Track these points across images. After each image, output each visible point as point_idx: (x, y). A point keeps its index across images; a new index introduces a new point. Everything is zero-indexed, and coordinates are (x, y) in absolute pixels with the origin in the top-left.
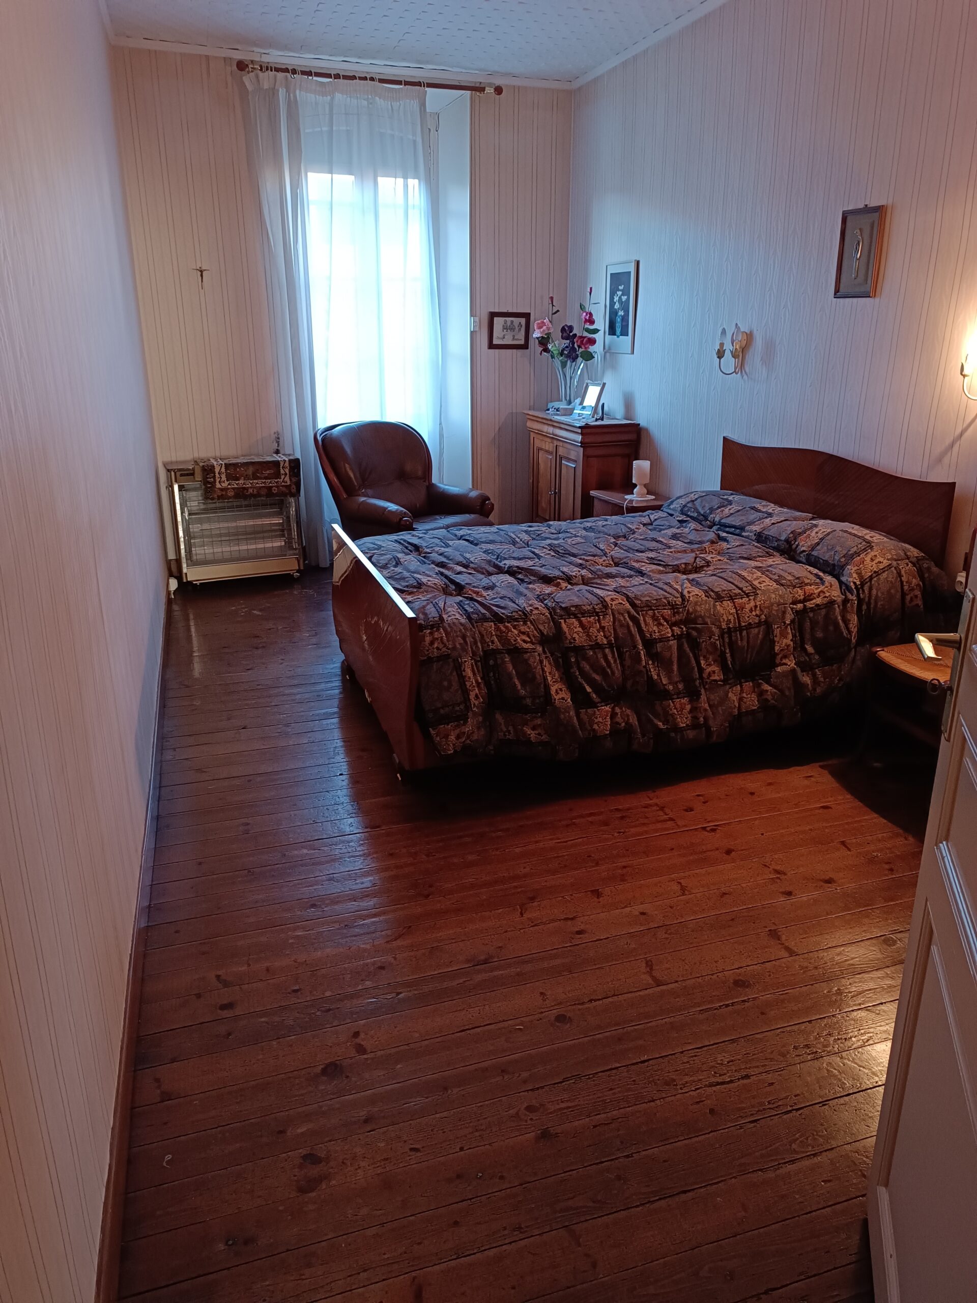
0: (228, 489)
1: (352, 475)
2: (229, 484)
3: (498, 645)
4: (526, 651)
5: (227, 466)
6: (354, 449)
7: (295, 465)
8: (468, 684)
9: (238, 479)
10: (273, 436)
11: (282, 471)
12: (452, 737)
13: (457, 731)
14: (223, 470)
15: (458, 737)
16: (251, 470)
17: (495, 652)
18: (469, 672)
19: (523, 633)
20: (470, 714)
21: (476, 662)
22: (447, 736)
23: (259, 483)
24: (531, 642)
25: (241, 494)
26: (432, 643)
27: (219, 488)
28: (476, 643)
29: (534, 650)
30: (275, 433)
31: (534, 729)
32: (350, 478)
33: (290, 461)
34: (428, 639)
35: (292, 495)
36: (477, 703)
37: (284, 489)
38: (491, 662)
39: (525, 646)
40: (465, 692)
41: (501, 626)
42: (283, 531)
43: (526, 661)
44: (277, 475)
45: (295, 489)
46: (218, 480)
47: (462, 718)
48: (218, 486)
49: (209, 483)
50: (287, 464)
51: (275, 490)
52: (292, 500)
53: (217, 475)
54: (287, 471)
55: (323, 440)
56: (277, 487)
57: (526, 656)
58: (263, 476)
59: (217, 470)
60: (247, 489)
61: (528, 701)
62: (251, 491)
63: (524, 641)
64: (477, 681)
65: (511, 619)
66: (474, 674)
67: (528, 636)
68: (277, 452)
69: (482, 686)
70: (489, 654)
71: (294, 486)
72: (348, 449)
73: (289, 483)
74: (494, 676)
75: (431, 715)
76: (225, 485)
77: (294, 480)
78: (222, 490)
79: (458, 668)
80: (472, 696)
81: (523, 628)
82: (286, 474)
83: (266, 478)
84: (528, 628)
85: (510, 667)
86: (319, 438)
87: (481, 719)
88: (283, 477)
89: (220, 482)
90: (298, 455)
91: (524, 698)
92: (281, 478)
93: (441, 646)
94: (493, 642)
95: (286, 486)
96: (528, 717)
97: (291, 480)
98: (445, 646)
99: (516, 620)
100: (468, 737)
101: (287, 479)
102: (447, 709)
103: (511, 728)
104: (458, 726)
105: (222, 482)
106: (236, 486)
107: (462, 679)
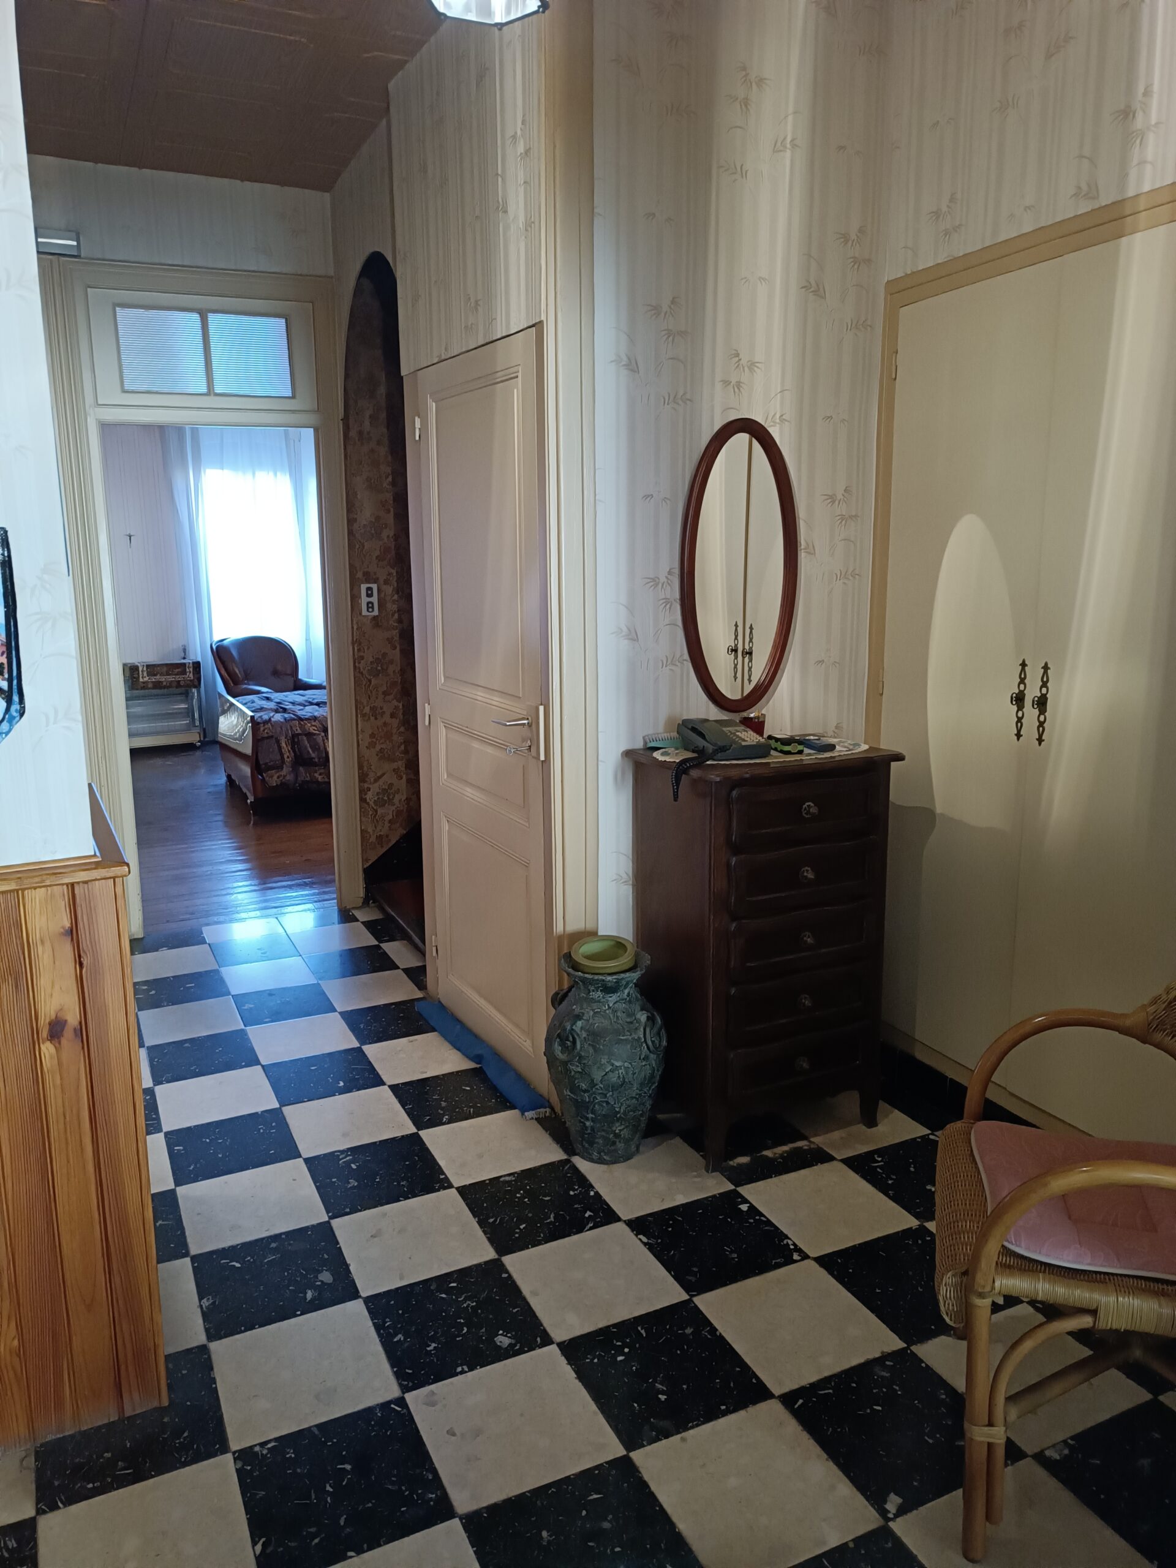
0: (149, 682)
1: (237, 672)
2: (149, 679)
3: (299, 731)
4: (315, 734)
5: (148, 666)
6: (240, 654)
7: (197, 666)
8: (283, 750)
9: (155, 675)
10: (181, 648)
11: (187, 670)
12: (275, 777)
13: (278, 774)
14: (145, 669)
15: (278, 777)
16: (165, 669)
17: (299, 734)
18: (283, 745)
19: (314, 726)
20: (284, 766)
21: (288, 740)
22: (272, 777)
23: (171, 678)
24: (318, 730)
25: (157, 685)
26: (264, 730)
27: (142, 682)
28: (287, 730)
29: (319, 734)
30: (182, 646)
31: (320, 774)
32: (237, 674)
33: (193, 663)
34: (262, 729)
35: (195, 687)
36: (288, 760)
37: (189, 682)
38: (296, 740)
39: (315, 732)
40: (282, 755)
41: (302, 723)
42: (189, 713)
43: (315, 739)
44: (184, 673)
45: (196, 682)
46: (141, 676)
47: (280, 768)
48: (141, 680)
49: (135, 678)
50: (191, 665)
51: (182, 683)
52: (194, 690)
53: (140, 673)
54: (191, 670)
55: (217, 648)
56: (184, 681)
57: (315, 737)
58: (174, 673)
59: (140, 669)
60: (162, 682)
61: (316, 760)
62: (165, 683)
63: (314, 730)
64: (288, 750)
65: (307, 719)
66: (287, 746)
67: (316, 727)
68: (184, 658)
69: (291, 752)
70: (295, 736)
71: (196, 680)
72: (235, 653)
73: (192, 678)
74: (298, 746)
75: (263, 766)
76: (146, 679)
77: (196, 676)
78: (144, 683)
79: (278, 742)
80: (285, 756)
81: (313, 724)
82: (190, 672)
83: (175, 675)
84: (316, 723)
85: (306, 742)
86: (214, 647)
87: (291, 769)
88: (188, 674)
89: (142, 677)
90: (199, 659)
91: (314, 758)
92: (186, 675)
93: (269, 732)
94: (297, 730)
95: (191, 681)
96: (317, 768)
97: (194, 676)
98: (271, 731)
99: (310, 720)
100: (284, 778)
101: (191, 675)
102: (272, 763)
103: (308, 775)
104: (278, 772)
105: (144, 678)
106: (154, 680)
107: (280, 748)
